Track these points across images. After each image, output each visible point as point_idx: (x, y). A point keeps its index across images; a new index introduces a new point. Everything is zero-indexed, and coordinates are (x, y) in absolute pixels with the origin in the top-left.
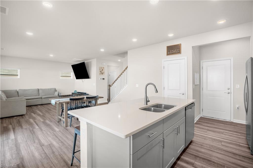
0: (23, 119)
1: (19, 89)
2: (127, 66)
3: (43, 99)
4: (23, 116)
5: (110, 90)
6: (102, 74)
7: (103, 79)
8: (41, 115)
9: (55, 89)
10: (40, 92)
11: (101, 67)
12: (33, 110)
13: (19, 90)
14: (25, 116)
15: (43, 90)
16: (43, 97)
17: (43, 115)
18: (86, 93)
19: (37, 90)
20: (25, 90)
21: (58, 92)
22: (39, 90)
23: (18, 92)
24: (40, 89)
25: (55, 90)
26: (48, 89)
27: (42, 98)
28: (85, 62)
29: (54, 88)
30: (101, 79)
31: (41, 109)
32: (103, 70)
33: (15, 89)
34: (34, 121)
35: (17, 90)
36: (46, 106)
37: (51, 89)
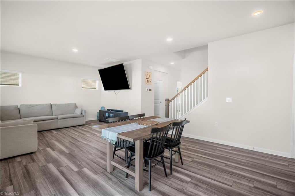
0: (35, 163)
1: (22, 105)
2: (207, 69)
3: (59, 120)
4: (33, 155)
5: (168, 106)
6: (148, 82)
7: (150, 90)
8: (67, 154)
9: (76, 104)
10: (54, 108)
11: (148, 73)
12: (47, 141)
13: (20, 106)
14: (36, 155)
15: (59, 106)
16: (60, 117)
17: (69, 153)
18: (123, 111)
19: (50, 105)
20: (30, 106)
21: (81, 109)
22: (52, 106)
23: (19, 109)
24: (54, 105)
25: (76, 107)
26: (66, 105)
27: (57, 119)
28: (125, 64)
29: (74, 103)
30: (147, 90)
31: (61, 137)
32: (149, 76)
33: (14, 105)
34: (57, 169)
35: (18, 106)
36: (64, 131)
37: (69, 104)
